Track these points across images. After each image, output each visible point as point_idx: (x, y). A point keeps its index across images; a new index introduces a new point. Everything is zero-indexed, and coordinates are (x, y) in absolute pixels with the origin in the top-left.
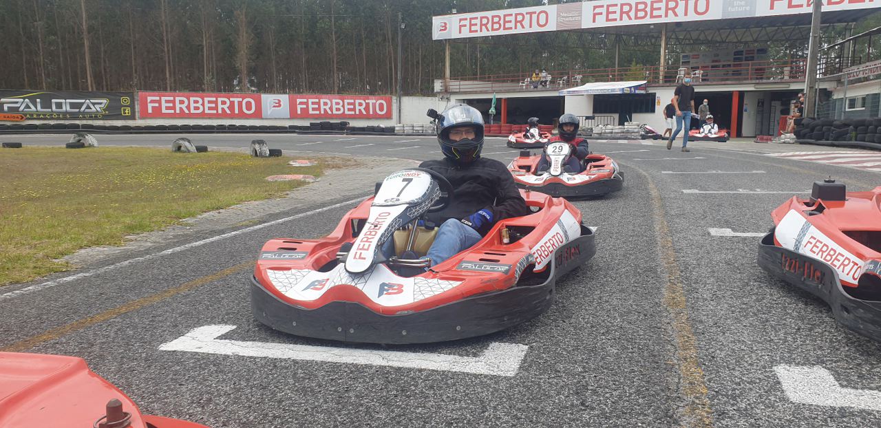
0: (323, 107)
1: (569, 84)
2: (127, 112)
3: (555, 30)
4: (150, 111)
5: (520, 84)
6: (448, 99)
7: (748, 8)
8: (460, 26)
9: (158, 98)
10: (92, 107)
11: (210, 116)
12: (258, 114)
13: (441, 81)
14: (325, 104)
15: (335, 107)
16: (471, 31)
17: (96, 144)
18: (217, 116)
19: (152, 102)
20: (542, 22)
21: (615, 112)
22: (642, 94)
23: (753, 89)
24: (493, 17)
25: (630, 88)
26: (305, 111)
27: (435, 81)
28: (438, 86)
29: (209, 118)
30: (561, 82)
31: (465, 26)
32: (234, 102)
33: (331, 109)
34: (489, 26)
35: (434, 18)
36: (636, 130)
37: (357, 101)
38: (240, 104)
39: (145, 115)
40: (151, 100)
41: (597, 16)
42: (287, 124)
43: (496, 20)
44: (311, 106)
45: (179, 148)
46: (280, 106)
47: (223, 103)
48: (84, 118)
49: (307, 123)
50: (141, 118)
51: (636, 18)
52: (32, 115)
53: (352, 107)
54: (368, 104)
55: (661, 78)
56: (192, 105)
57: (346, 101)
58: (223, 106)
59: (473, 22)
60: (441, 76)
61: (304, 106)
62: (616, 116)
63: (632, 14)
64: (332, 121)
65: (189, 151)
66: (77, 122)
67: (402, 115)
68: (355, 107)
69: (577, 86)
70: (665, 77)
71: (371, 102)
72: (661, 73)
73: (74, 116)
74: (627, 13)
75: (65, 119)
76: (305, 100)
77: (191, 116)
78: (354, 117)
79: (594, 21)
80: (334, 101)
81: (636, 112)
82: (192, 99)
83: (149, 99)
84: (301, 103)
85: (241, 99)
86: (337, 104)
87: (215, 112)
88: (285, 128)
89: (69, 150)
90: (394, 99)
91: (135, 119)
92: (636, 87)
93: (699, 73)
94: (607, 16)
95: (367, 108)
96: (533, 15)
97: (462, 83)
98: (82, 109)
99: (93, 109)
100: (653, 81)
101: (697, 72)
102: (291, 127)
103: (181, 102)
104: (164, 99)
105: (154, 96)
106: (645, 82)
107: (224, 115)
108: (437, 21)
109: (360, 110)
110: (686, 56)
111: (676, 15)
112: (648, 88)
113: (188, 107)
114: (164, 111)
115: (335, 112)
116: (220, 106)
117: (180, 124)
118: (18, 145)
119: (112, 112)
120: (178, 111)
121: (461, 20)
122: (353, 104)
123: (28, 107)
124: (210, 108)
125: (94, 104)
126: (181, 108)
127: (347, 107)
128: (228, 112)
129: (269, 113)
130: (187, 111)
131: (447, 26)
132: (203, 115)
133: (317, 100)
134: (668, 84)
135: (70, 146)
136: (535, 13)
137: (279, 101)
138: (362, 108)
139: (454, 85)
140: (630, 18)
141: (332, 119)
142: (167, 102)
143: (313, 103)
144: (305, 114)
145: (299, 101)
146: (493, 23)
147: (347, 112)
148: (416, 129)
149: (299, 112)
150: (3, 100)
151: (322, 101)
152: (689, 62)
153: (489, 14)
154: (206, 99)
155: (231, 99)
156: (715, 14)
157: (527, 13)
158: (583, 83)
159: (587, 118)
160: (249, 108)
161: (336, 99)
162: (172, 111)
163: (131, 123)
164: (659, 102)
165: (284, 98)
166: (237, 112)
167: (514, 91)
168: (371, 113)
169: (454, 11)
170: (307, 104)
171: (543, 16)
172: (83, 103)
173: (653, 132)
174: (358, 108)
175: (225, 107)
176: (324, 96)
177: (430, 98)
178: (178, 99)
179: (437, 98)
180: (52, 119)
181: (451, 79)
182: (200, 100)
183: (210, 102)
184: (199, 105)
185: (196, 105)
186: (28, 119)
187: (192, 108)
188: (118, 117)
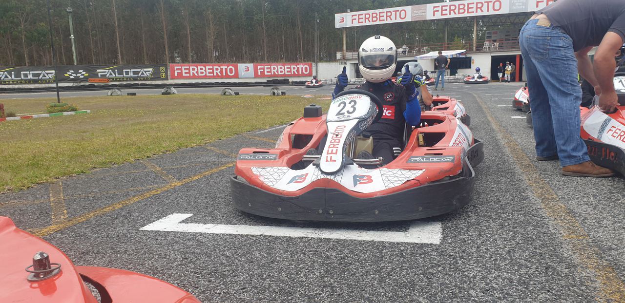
0: (273, 71)
1: (420, 52)
2: (163, 76)
3: (410, 20)
4: (176, 75)
6: (345, 63)
7: (524, 7)
8: (353, 20)
9: (180, 67)
10: (144, 73)
11: (210, 77)
12: (236, 76)
14: (274, 68)
15: (279, 70)
16: (359, 22)
18: (214, 77)
19: (177, 69)
20: (403, 16)
22: (464, 58)
24: (373, 14)
25: (457, 54)
26: (263, 73)
27: (337, 52)
28: (339, 55)
29: (209, 78)
30: (415, 51)
31: (355, 19)
32: (222, 69)
33: (277, 71)
34: (370, 19)
35: (336, 15)
36: (462, 78)
37: (292, 67)
38: (226, 70)
39: (173, 78)
40: (177, 68)
41: (436, 13)
42: (253, 81)
43: (375, 15)
44: (266, 70)
45: (225, 94)
46: (248, 70)
47: (217, 69)
48: (140, 80)
49: (264, 80)
50: (172, 79)
51: (459, 13)
52: (113, 79)
53: (289, 70)
54: (298, 68)
55: (474, 48)
57: (286, 67)
59: (360, 17)
60: (341, 50)
61: (262, 70)
63: (456, 11)
64: (279, 79)
66: (137, 82)
68: (291, 70)
69: (424, 54)
70: (477, 47)
71: (300, 66)
72: (474, 45)
73: (135, 79)
74: (454, 10)
75: (130, 80)
76: (263, 67)
77: (199, 77)
78: (290, 76)
79: (434, 15)
80: (279, 67)
81: (460, 68)
82: (199, 67)
83: (176, 68)
84: (260, 69)
85: (226, 67)
86: (281, 68)
87: (212, 75)
90: (313, 64)
91: (168, 80)
92: (460, 54)
93: (497, 44)
94: (442, 12)
95: (298, 71)
96: (397, 12)
97: (354, 53)
98: (139, 75)
99: (145, 75)
100: (470, 50)
101: (495, 44)
102: (256, 83)
103: (194, 69)
104: (183, 68)
106: (465, 50)
107: (217, 77)
108: (338, 17)
109: (274, 72)
111: (482, 11)
112: (466, 54)
113: (197, 72)
114: (184, 75)
115: (280, 73)
116: (215, 71)
117: (193, 83)
118: (135, 94)
119: (156, 77)
120: (192, 75)
121: (353, 16)
122: (290, 68)
123: (111, 74)
124: (209, 73)
125: (146, 72)
126: (193, 73)
127: (286, 70)
128: (220, 74)
129: (242, 74)
130: (196, 75)
131: (344, 20)
132: (205, 77)
133: (269, 67)
134: (478, 52)
136: (398, 11)
137: (248, 67)
138: (295, 70)
139: (348, 55)
140: (455, 14)
141: (278, 77)
142: (185, 69)
143: (267, 68)
144: (263, 75)
145: (259, 67)
146: (373, 17)
147: (286, 73)
149: (259, 74)
150: (97, 71)
151: (272, 67)
152: (491, 36)
153: (370, 12)
154: (207, 67)
155: (221, 67)
156: (505, 10)
157: (393, 11)
158: (428, 52)
159: (432, 72)
160: (231, 72)
161: (280, 65)
162: (188, 75)
163: (166, 82)
164: (473, 62)
165: (251, 66)
166: (224, 74)
168: (300, 73)
169: (349, 10)
170: (264, 69)
171: (403, 13)
172: (140, 72)
174: (292, 70)
175: (218, 72)
176: (274, 64)
177: (333, 63)
178: (191, 68)
179: (338, 63)
180: (124, 81)
181: (347, 51)
182: (204, 68)
183: (209, 69)
184: (203, 71)
185: (201, 71)
186: (111, 81)
187: (199, 73)
188: (159, 79)
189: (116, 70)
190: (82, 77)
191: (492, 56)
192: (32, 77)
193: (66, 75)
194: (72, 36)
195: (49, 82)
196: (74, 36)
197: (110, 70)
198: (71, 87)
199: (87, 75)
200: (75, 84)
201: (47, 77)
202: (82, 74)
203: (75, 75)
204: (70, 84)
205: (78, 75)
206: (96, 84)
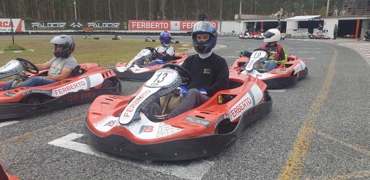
1: (289, 16)
2: (125, 27)
4: (133, 27)
5: (270, 16)
6: (240, 22)
9: (136, 23)
10: (115, 25)
11: (153, 29)
12: (169, 29)
13: (237, 15)
17: (121, 39)
18: (155, 29)
19: (134, 24)
21: (307, 28)
22: (318, 21)
23: (366, 18)
25: (312, 18)
26: (185, 27)
27: (235, 15)
28: (236, 17)
29: (153, 30)
30: (286, 16)
32: (161, 24)
38: (163, 25)
39: (131, 29)
42: (179, 32)
44: (188, 25)
45: (147, 41)
46: (177, 25)
47: (157, 24)
48: (112, 30)
49: (186, 32)
52: (96, 28)
55: (327, 14)
56: (147, 25)
58: (157, 26)
60: (238, 13)
62: (307, 30)
65: (150, 41)
66: (110, 31)
67: (221, 28)
69: (292, 17)
70: (329, 14)
72: (327, 12)
73: (109, 29)
75: (106, 30)
76: (186, 23)
77: (146, 29)
81: (315, 28)
82: (147, 23)
83: (133, 23)
84: (184, 24)
85: (163, 23)
88: (178, 34)
89: (113, 40)
90: (219, 22)
91: (128, 30)
92: (315, 18)
97: (246, 15)
98: (112, 26)
99: (115, 27)
100: (323, 16)
103: (143, 24)
104: (137, 23)
105: (135, 22)
106: (320, 16)
107: (157, 29)
110: (346, 3)
112: (321, 18)
113: (146, 26)
114: (138, 27)
116: (156, 26)
117: (143, 32)
118: (98, 39)
119: (121, 28)
123: (95, 26)
124: (153, 26)
126: (143, 26)
128: (159, 28)
129: (173, 28)
130: (145, 27)
132: (150, 29)
133: (190, 23)
134: (329, 17)
135: (113, 39)
139: (243, 16)
142: (139, 24)
144: (185, 29)
145: (183, 23)
148: (225, 34)
149: (183, 28)
150: (88, 23)
151: (192, 23)
152: (347, 6)
154: (152, 23)
155: (160, 23)
158: (294, 16)
159: (294, 30)
160: (166, 26)
162: (140, 27)
163: (127, 31)
164: (325, 24)
165: (178, 23)
166: (162, 28)
167: (267, 19)
170: (186, 25)
172: (112, 25)
173: (316, 36)
175: (158, 26)
176: (192, 22)
177: (233, 22)
179: (236, 22)
180: (102, 30)
181: (242, 14)
182: (149, 23)
183: (153, 24)
184: (149, 25)
185: (148, 25)
186: (95, 30)
187: (147, 26)
188: (123, 29)
189: (99, 23)
190: (80, 27)
191: (339, 20)
192: (53, 26)
193: (71, 25)
194: (75, 2)
195: (62, 30)
196: (76, 3)
197: (95, 23)
198: (73, 33)
199: (82, 25)
200: (76, 31)
201: (61, 26)
202: (80, 25)
203: (75, 26)
204: (73, 31)
205: (77, 26)
206: (86, 31)
